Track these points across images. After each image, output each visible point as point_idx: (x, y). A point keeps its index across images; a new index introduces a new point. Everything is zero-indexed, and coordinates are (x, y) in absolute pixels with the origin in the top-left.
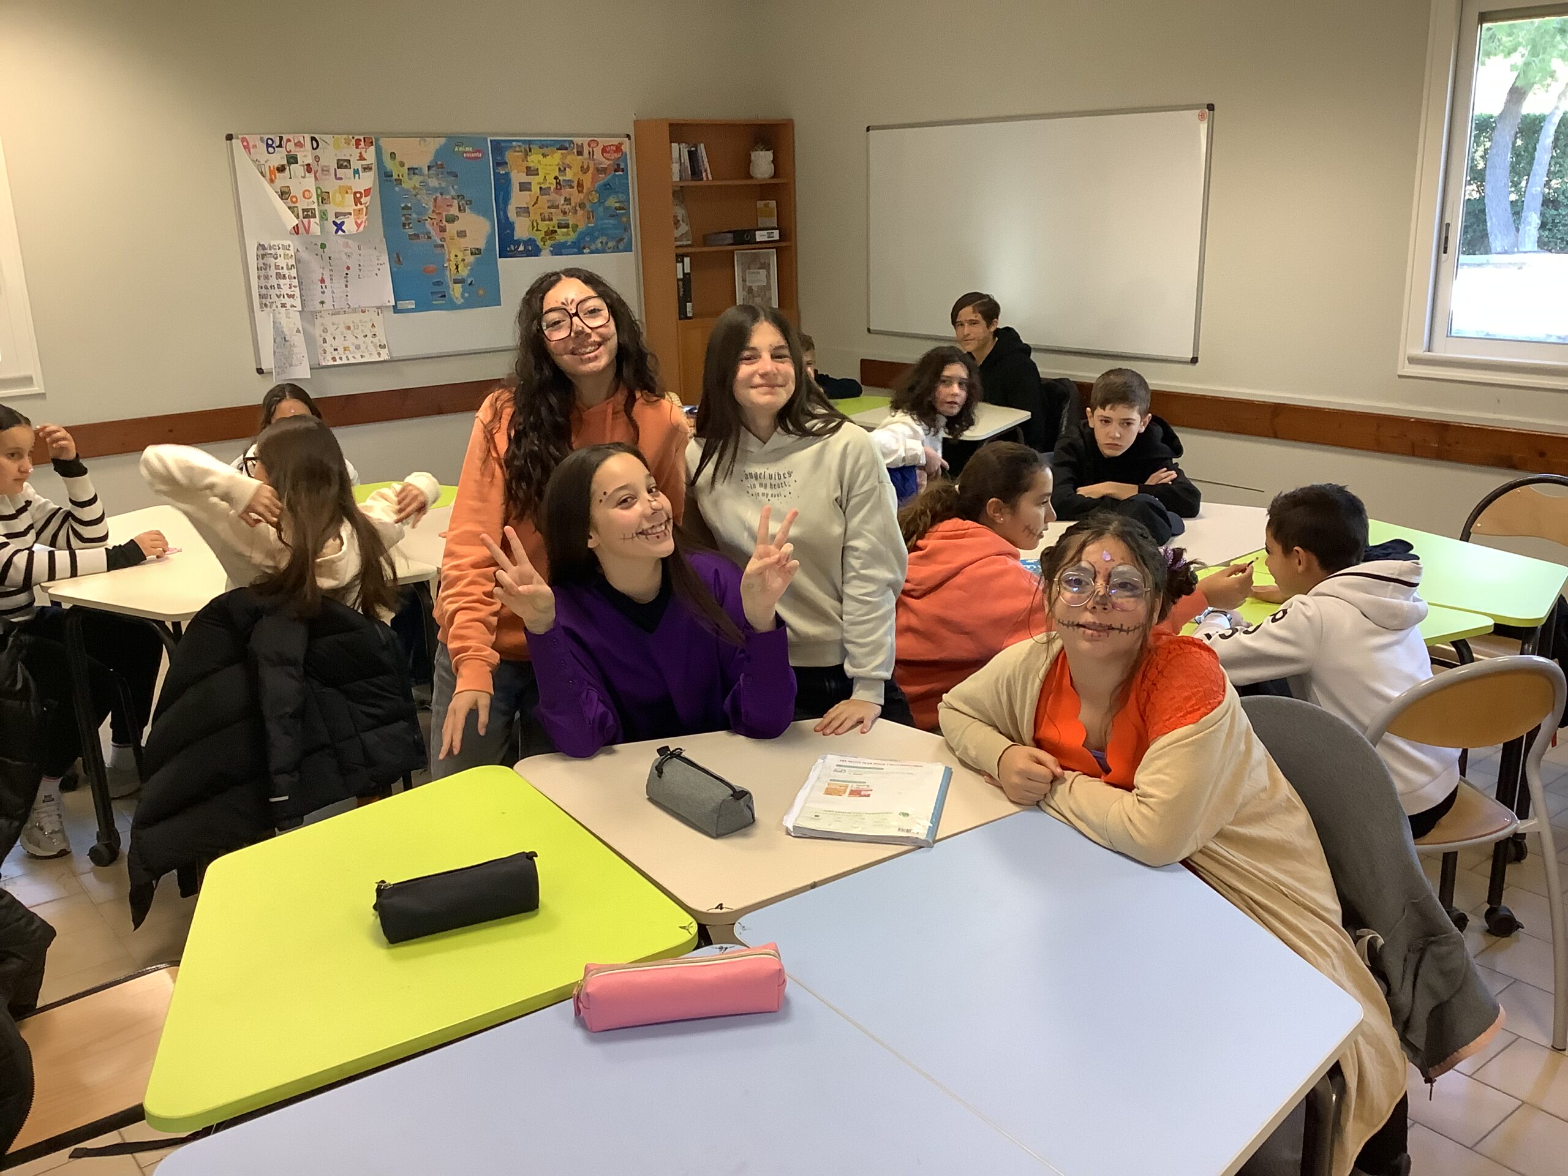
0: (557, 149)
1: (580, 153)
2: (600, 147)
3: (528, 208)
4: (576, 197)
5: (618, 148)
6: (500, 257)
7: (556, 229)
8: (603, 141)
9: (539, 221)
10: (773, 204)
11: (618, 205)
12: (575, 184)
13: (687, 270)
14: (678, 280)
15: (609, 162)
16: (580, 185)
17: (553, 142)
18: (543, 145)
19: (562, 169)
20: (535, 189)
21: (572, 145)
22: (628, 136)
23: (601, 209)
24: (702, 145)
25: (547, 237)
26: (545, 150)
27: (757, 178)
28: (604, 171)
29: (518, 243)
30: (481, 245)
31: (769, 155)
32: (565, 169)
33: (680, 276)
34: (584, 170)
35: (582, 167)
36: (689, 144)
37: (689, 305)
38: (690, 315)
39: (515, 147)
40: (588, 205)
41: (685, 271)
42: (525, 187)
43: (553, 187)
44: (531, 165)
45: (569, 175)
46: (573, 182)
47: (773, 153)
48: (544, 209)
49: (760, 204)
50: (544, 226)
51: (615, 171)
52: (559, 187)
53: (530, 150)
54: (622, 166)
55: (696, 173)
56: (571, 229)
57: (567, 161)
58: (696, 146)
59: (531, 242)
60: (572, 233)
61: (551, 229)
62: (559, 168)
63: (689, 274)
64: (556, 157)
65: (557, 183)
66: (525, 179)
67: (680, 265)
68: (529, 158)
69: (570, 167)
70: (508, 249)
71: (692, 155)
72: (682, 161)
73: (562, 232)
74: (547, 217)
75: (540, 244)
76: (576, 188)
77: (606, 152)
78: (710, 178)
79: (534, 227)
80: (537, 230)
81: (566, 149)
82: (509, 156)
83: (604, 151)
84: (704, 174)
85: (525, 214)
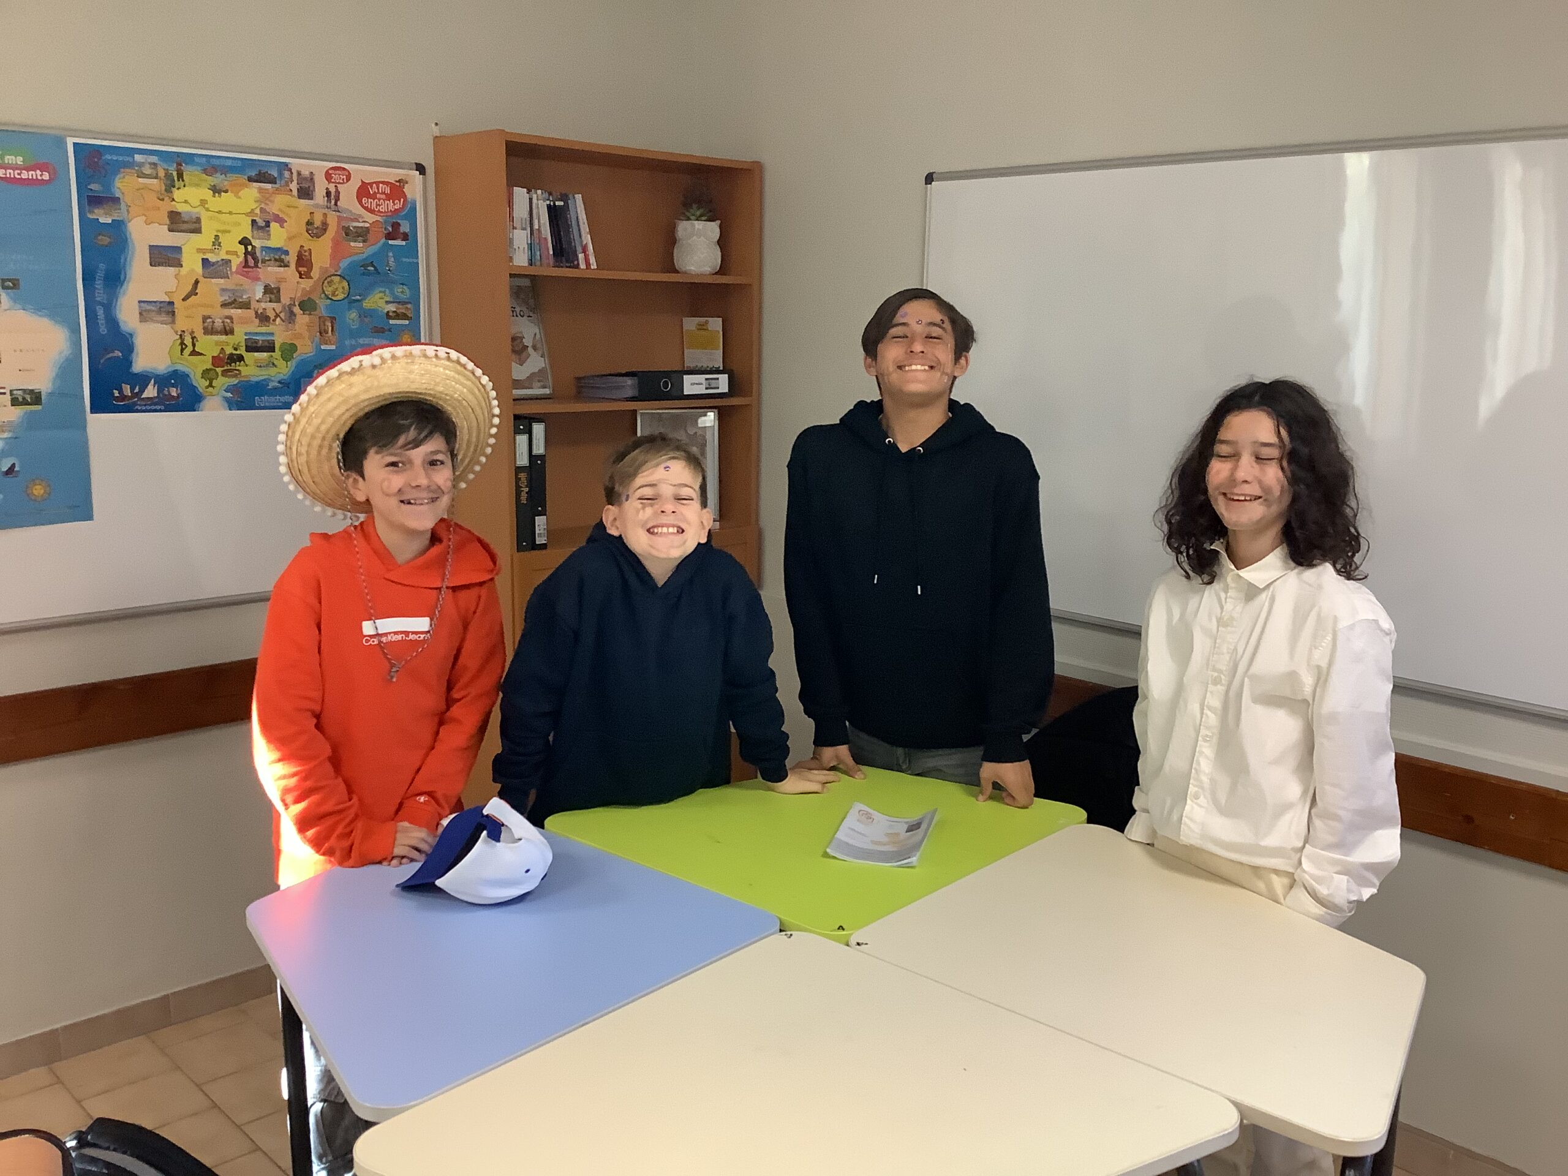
0: (250, 179)
1: (305, 193)
2: (354, 185)
3: (171, 303)
4: (293, 286)
5: (397, 190)
6: (92, 413)
7: (242, 351)
8: (361, 173)
9: (199, 333)
10: (716, 324)
11: (392, 308)
12: (292, 259)
13: (539, 449)
14: (519, 470)
15: (371, 218)
16: (304, 262)
17: (239, 164)
18: (212, 167)
19: (261, 223)
20: (192, 263)
21: (287, 174)
22: (421, 169)
23: (354, 315)
24: (579, 197)
25: (219, 370)
26: (218, 179)
27: (685, 273)
28: (362, 234)
29: (143, 380)
30: (43, 383)
31: (713, 229)
32: (268, 224)
33: (523, 460)
34: (315, 230)
35: (309, 223)
36: (550, 194)
37: (540, 521)
38: (540, 540)
39: (141, 165)
40: (322, 304)
41: (535, 452)
42: (164, 256)
43: (237, 261)
44: (181, 208)
45: (277, 237)
46: (287, 253)
47: (721, 227)
48: (212, 307)
49: (690, 324)
50: (210, 346)
51: (389, 236)
52: (251, 262)
53: (180, 176)
54: (405, 227)
55: (563, 252)
56: (277, 354)
57: (274, 209)
58: (564, 197)
59: (177, 378)
60: (281, 363)
61: (229, 350)
62: (254, 222)
63: (542, 457)
64: (249, 196)
65: (246, 253)
66: (165, 237)
67: (522, 440)
68: (177, 194)
69: (281, 221)
70: (116, 393)
71: (557, 216)
72: (536, 227)
73: (256, 360)
74: (218, 324)
75: (201, 384)
76: (293, 265)
77: (369, 196)
78: (594, 266)
79: (185, 345)
80: (194, 353)
81: (273, 181)
82: (124, 185)
83: (364, 191)
84: (581, 256)
85: (164, 317)
